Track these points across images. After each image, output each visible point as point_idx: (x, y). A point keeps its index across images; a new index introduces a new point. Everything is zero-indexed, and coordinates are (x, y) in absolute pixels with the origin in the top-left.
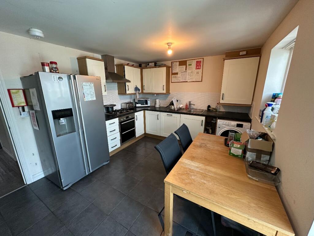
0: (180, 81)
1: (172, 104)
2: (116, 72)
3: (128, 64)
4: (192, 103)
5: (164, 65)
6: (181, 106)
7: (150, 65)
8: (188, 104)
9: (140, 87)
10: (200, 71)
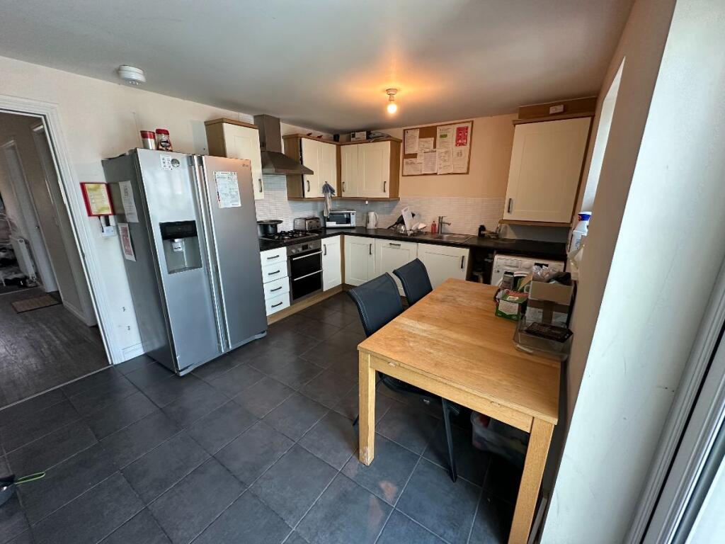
0: (421, 171)
1: (401, 221)
2: (283, 152)
3: (309, 134)
4: (444, 220)
5: (388, 138)
6: (421, 226)
7: (356, 137)
8: (437, 223)
9: (334, 186)
10: (465, 149)
